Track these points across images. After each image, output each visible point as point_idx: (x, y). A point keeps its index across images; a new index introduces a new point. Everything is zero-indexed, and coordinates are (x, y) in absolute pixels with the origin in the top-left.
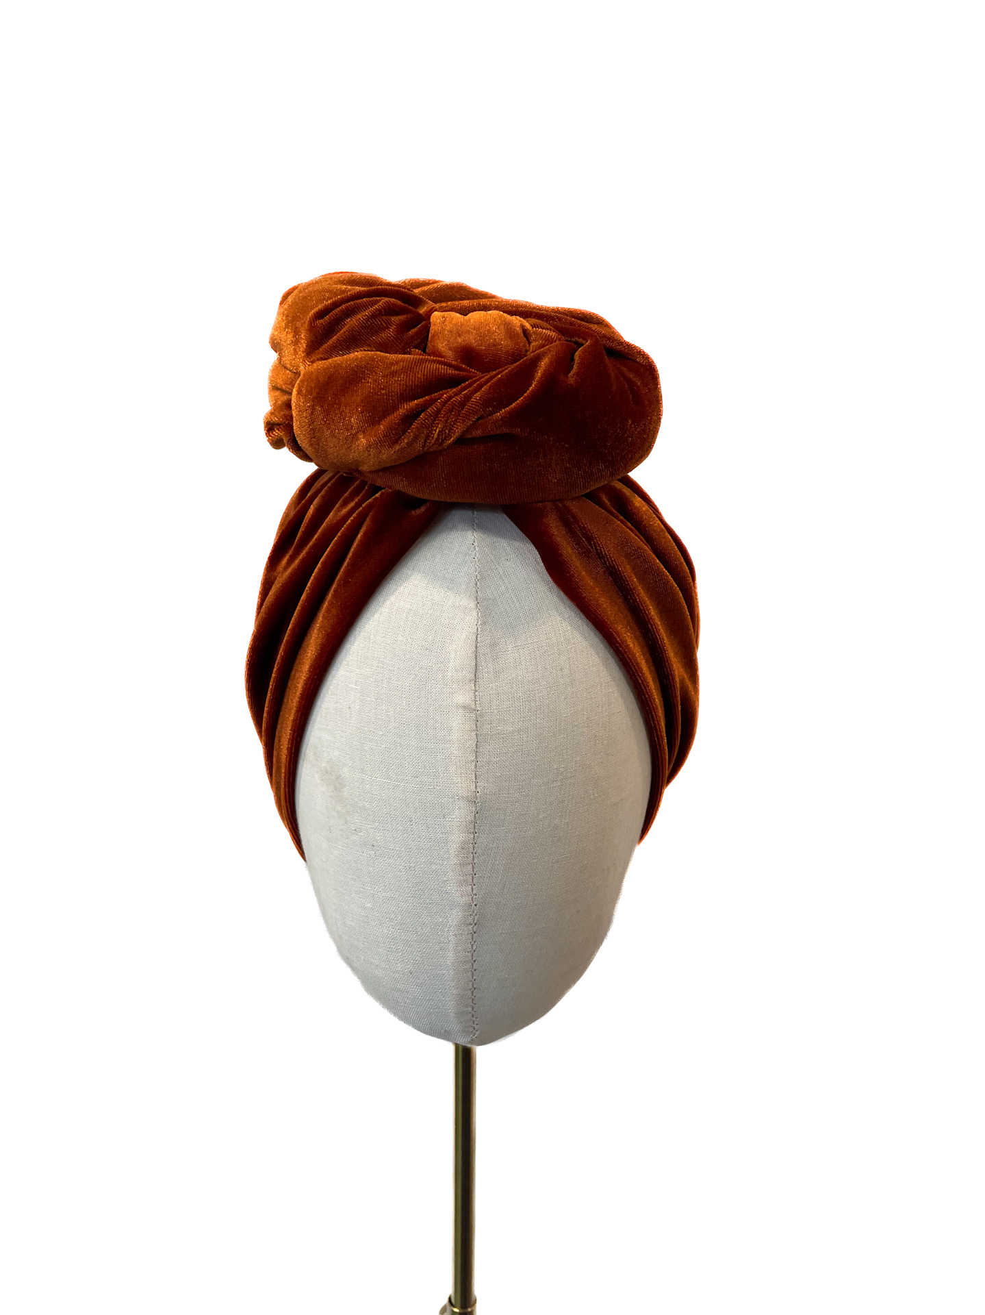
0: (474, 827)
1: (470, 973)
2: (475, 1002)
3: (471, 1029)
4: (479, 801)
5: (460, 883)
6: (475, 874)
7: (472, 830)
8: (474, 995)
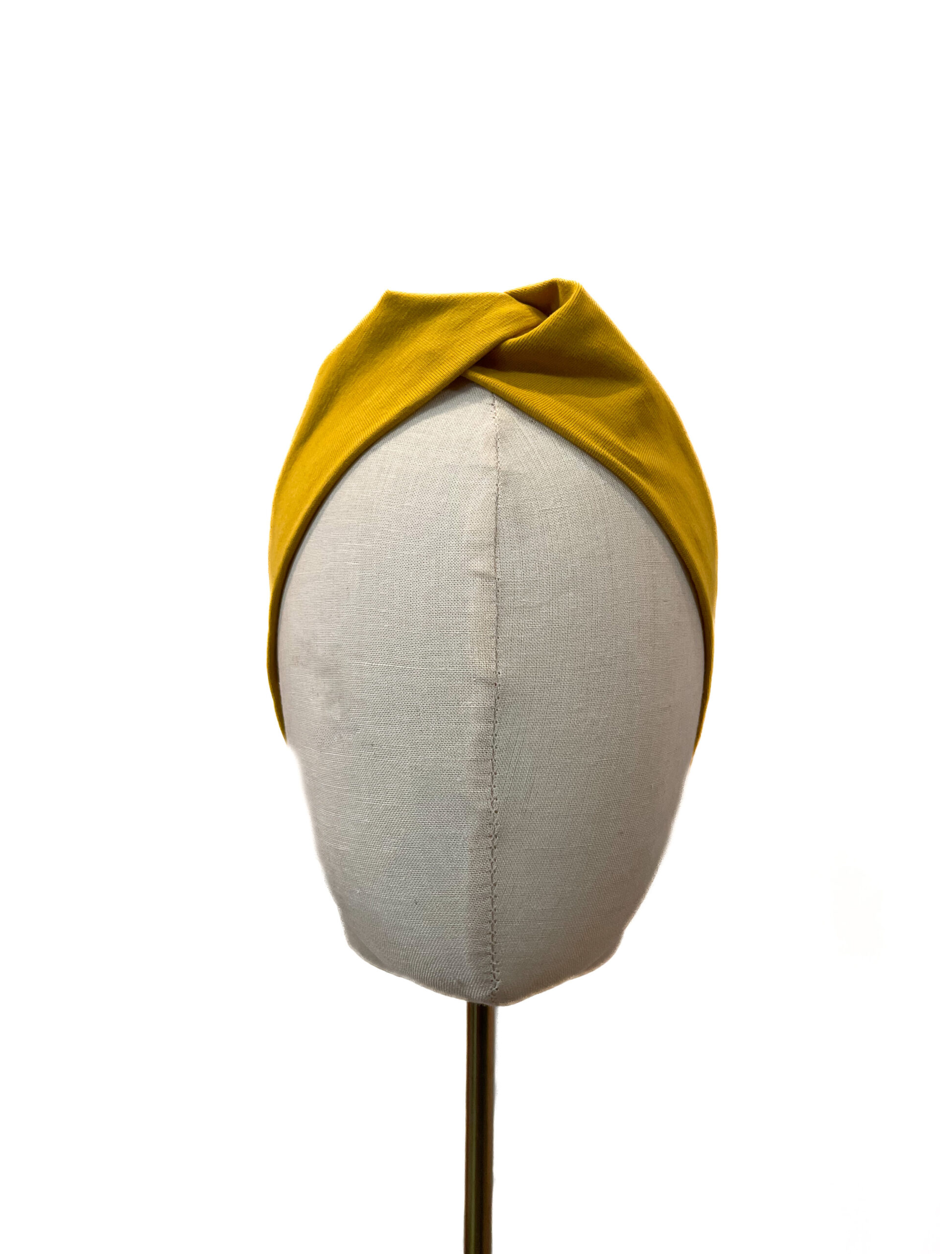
0: (493, 716)
1: (489, 900)
2: (495, 939)
3: (491, 977)
4: (500, 683)
5: (478, 784)
6: (496, 774)
7: (492, 719)
8: (495, 930)
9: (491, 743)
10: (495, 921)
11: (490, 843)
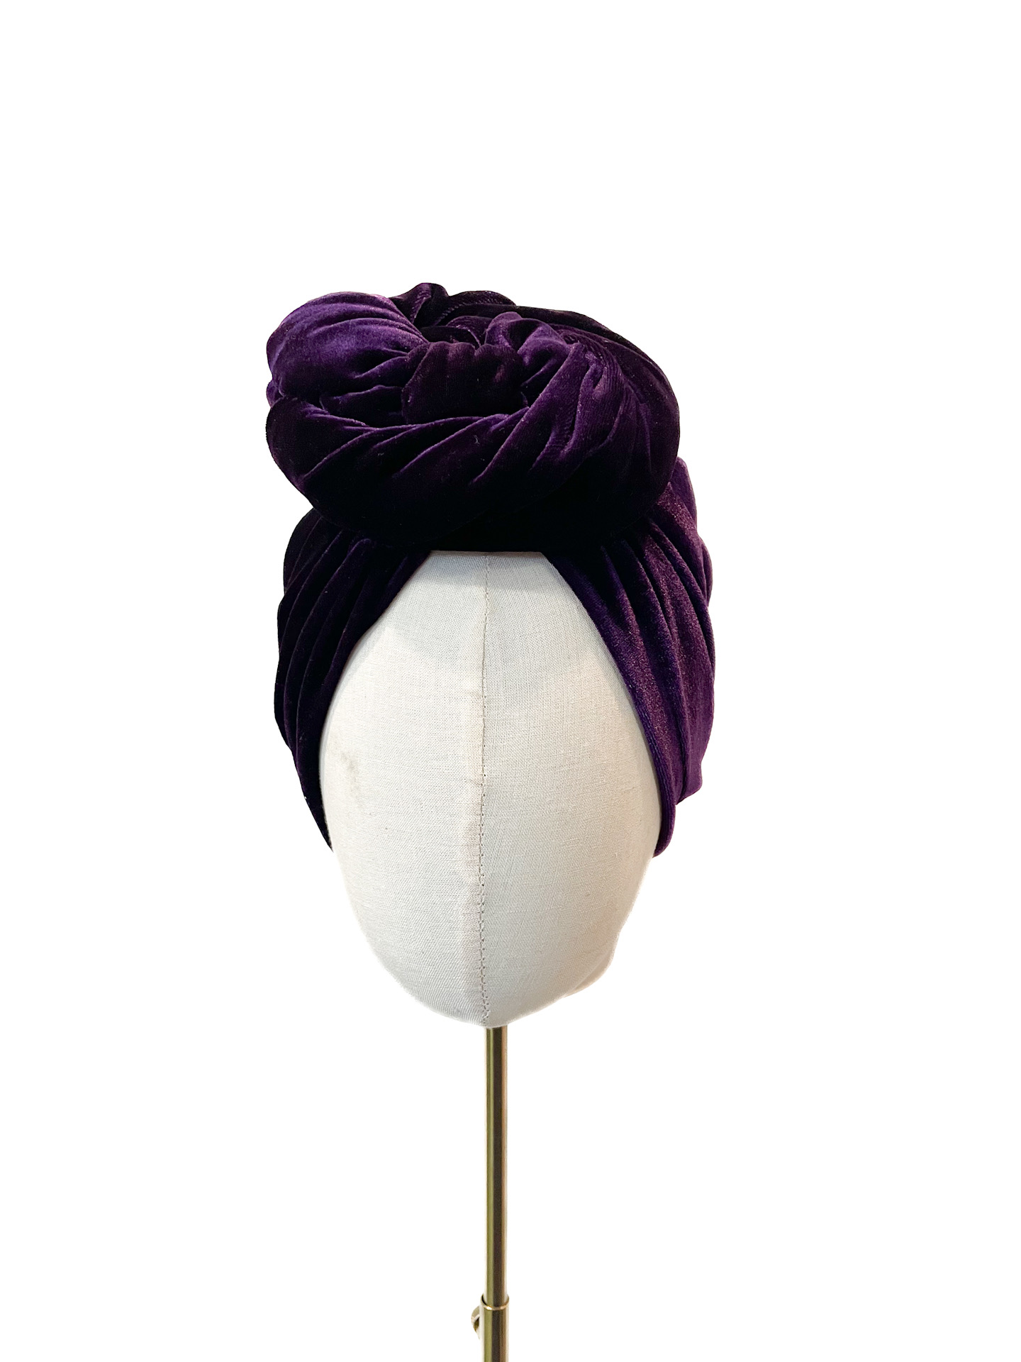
1: (478, 952)
2: (484, 981)
3: (482, 1008)
4: (485, 783)
5: (468, 863)
6: (482, 855)
7: (479, 812)
8: (484, 974)
9: (478, 831)
10: (484, 968)
11: (479, 909)
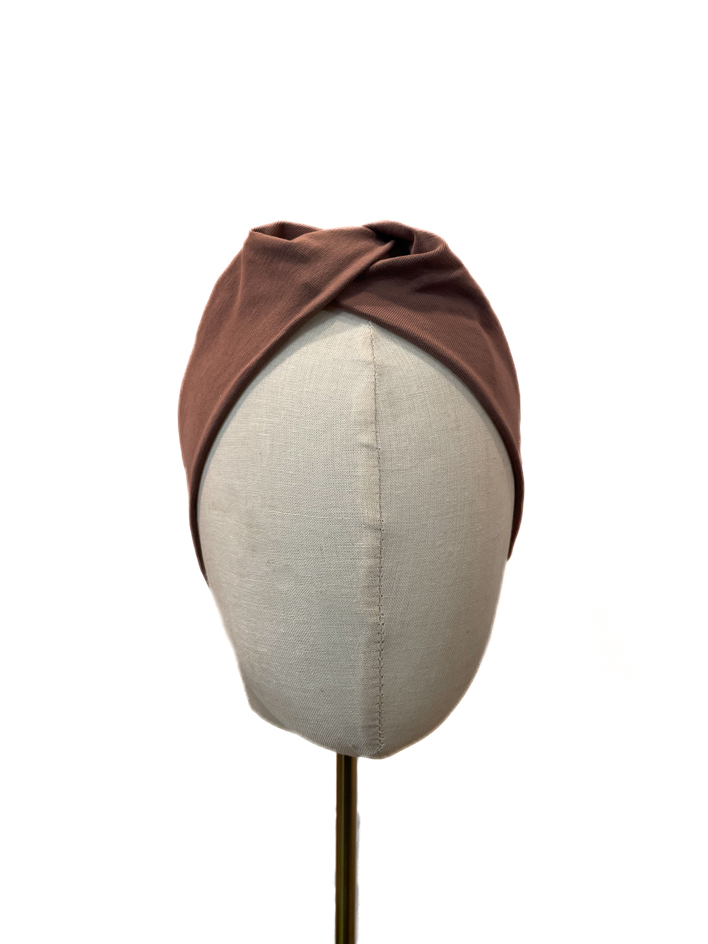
0: (379, 553)
